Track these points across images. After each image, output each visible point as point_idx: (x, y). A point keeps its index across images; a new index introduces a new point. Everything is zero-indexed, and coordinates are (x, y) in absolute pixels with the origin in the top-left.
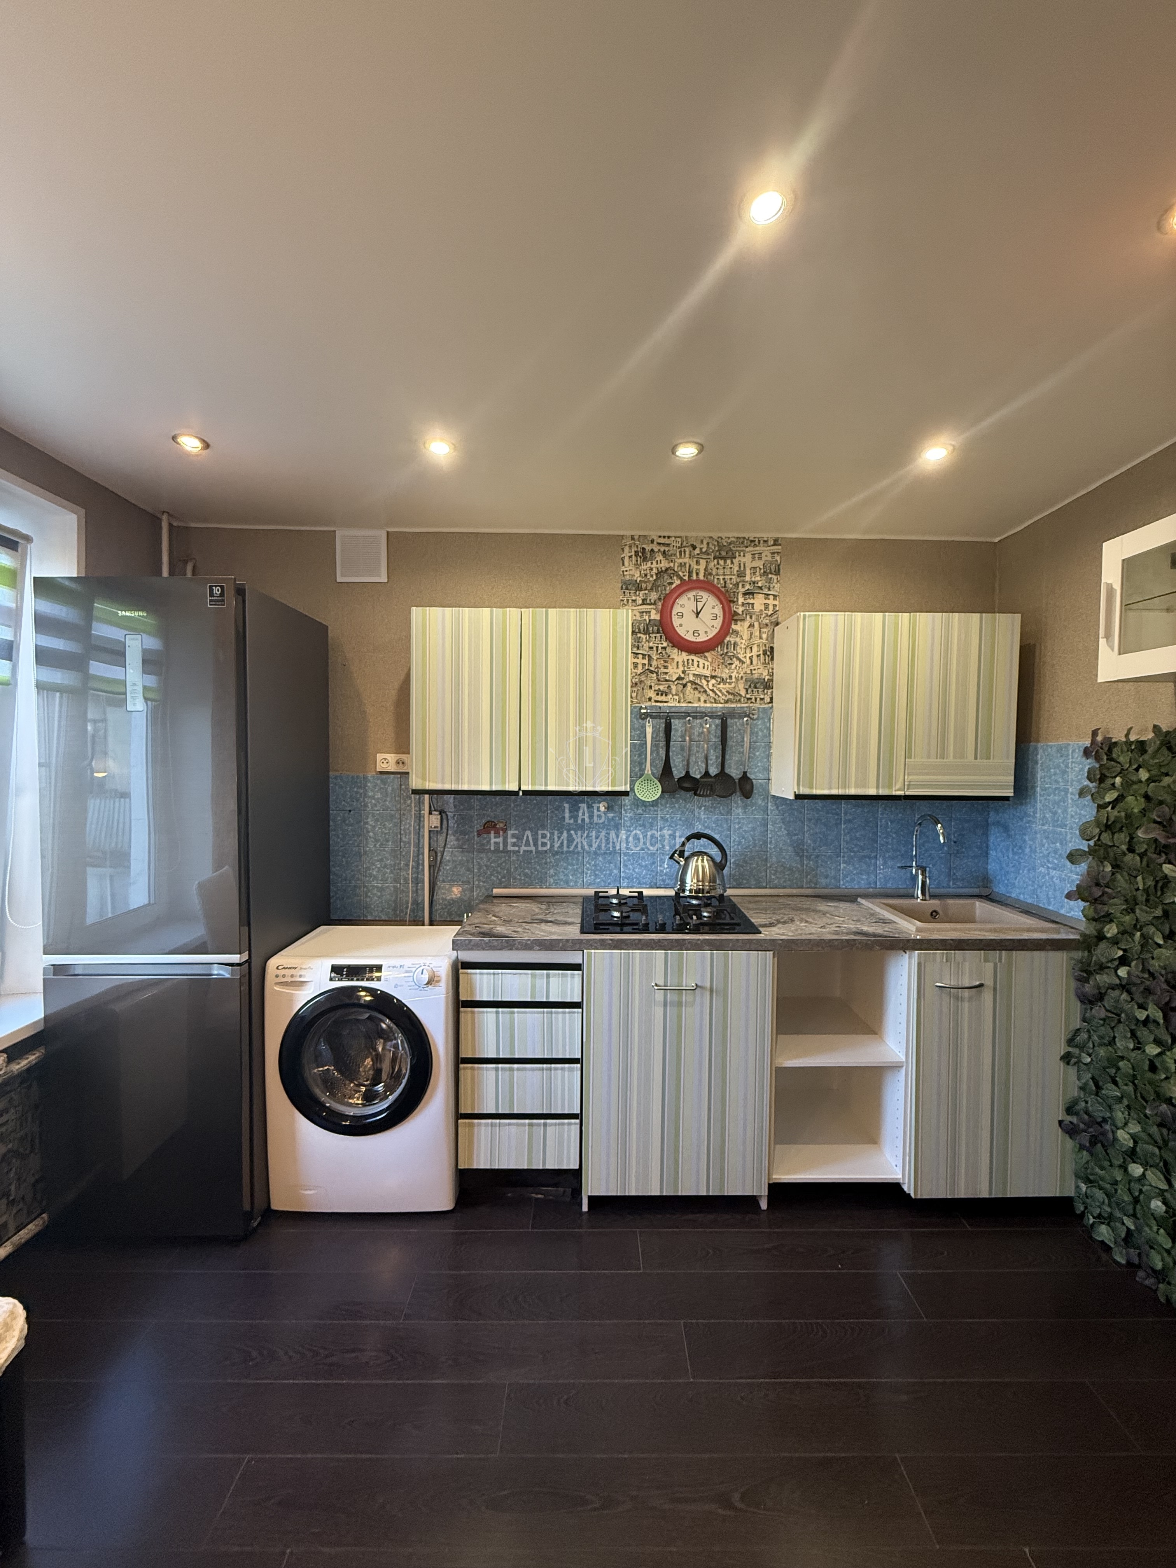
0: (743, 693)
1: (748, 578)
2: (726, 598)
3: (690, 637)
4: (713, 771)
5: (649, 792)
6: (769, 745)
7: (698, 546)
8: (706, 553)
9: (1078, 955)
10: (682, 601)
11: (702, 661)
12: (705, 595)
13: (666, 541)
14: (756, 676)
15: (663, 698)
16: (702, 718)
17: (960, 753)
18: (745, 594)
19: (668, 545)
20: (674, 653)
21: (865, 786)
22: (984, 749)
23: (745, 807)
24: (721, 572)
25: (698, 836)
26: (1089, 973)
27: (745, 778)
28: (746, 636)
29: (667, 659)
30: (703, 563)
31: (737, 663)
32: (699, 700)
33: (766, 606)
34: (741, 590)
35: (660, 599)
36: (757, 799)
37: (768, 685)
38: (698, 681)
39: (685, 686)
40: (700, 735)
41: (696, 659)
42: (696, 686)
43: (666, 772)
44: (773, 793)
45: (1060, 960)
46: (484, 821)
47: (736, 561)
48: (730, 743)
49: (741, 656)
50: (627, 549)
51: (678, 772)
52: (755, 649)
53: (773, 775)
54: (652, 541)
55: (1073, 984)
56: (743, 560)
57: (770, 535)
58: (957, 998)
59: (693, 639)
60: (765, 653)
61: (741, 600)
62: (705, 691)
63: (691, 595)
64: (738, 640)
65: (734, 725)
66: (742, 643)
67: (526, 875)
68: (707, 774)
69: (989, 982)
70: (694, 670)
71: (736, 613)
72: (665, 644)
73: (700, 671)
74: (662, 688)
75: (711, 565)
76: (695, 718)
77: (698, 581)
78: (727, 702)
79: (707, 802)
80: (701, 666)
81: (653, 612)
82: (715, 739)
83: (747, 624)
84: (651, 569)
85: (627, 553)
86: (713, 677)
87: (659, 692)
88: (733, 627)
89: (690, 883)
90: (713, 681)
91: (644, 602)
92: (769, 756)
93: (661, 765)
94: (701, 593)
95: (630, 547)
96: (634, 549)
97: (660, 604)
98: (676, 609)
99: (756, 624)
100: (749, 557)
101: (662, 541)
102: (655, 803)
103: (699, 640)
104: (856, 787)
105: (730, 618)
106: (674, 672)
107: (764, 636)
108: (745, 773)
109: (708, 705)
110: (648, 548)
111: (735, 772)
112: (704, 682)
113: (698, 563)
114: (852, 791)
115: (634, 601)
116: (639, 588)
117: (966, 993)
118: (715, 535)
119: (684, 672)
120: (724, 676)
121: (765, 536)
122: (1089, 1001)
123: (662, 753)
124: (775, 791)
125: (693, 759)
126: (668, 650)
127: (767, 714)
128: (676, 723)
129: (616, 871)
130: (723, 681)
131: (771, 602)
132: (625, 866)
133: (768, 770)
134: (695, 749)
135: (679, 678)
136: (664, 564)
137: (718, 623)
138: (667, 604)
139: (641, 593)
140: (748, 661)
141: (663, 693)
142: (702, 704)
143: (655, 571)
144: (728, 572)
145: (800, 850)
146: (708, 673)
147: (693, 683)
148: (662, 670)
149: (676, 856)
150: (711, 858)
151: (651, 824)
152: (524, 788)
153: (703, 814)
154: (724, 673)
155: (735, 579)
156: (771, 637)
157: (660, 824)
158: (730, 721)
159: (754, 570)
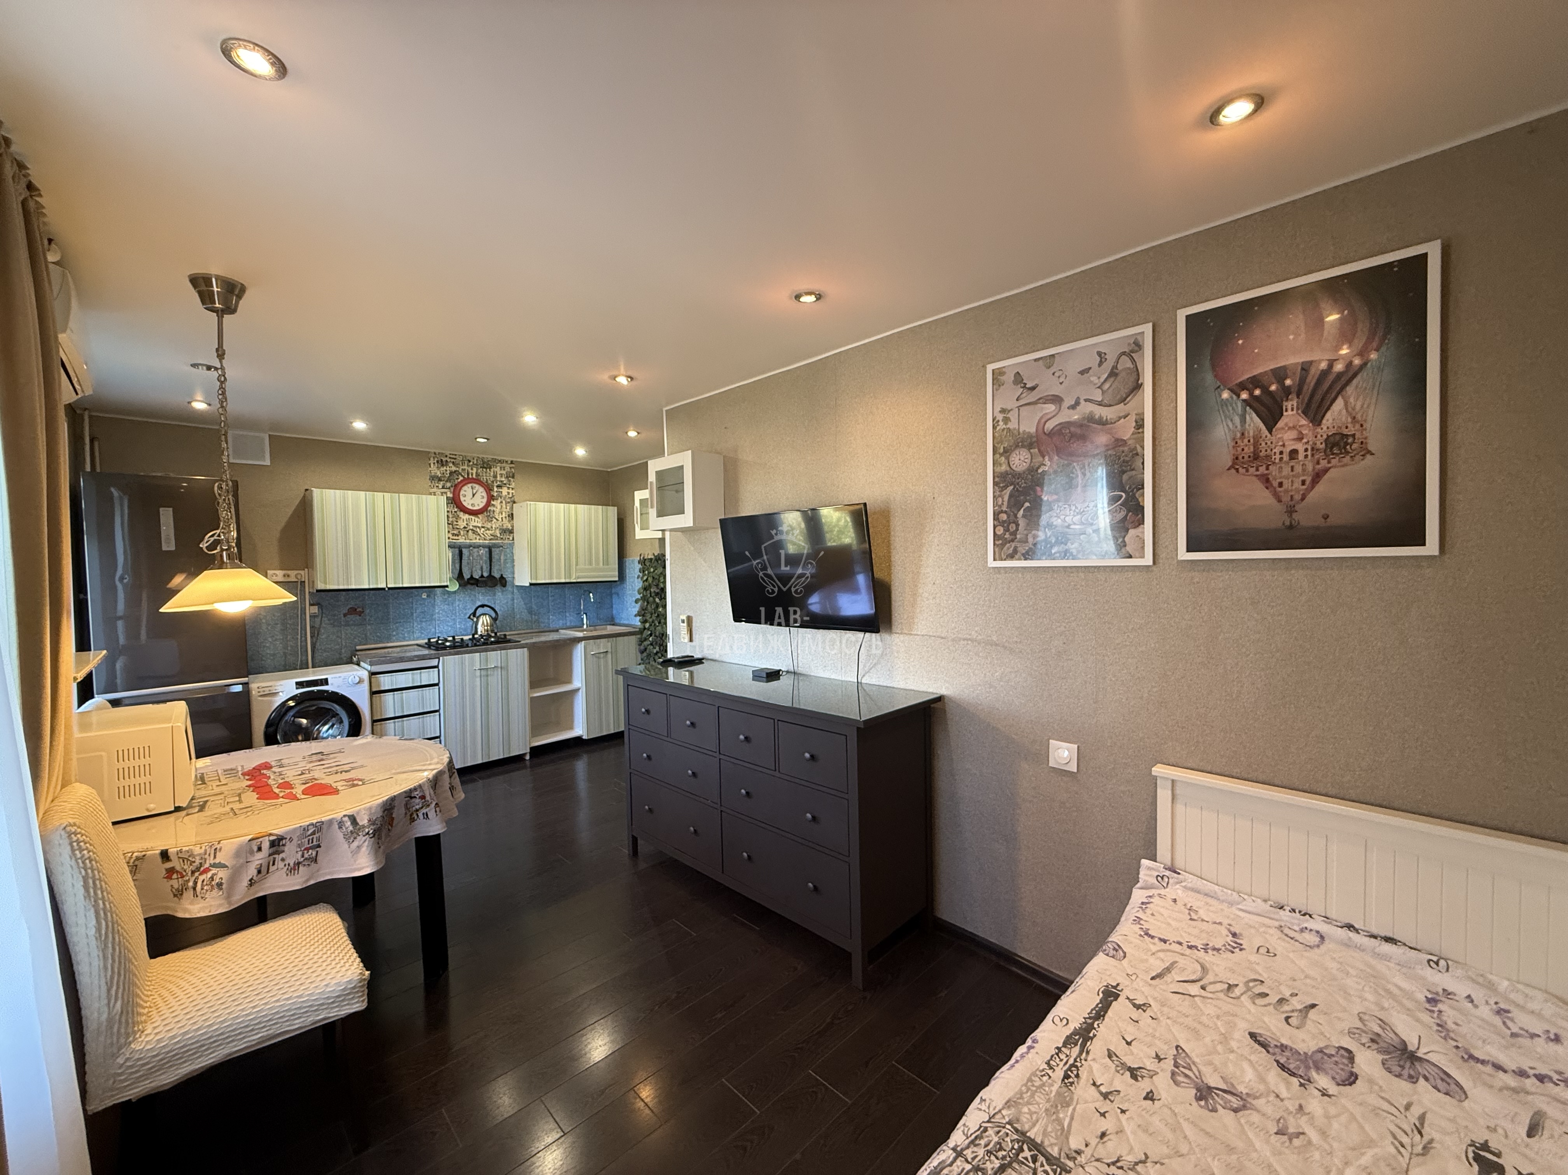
0: (499, 535)
1: (498, 479)
2: (488, 489)
3: (470, 507)
4: (485, 574)
5: (454, 587)
6: (513, 561)
7: (472, 461)
8: (476, 465)
9: (639, 636)
10: (465, 488)
11: (476, 519)
12: (477, 487)
13: (454, 457)
14: (505, 527)
15: (456, 538)
16: (478, 548)
17: (597, 563)
18: (497, 486)
19: (455, 459)
20: (461, 514)
21: (560, 579)
22: (606, 562)
23: (502, 592)
24: (484, 474)
25: (483, 606)
26: (642, 642)
27: (502, 577)
28: (499, 507)
29: (458, 518)
30: (475, 470)
31: (495, 520)
32: (476, 538)
33: (509, 493)
34: (496, 484)
35: (452, 486)
36: (509, 587)
37: (511, 532)
38: (475, 529)
39: (468, 531)
40: (477, 556)
41: (473, 518)
42: (474, 532)
43: (460, 577)
44: (517, 584)
45: (633, 639)
46: (348, 608)
47: (492, 470)
48: (493, 560)
49: (497, 517)
50: (432, 459)
51: (467, 576)
52: (504, 513)
53: (516, 576)
54: (446, 456)
55: (638, 647)
56: (495, 470)
57: (509, 459)
58: (599, 658)
60: (509, 516)
61: (495, 489)
62: (479, 534)
63: (470, 485)
64: (495, 509)
65: (495, 551)
66: (497, 510)
67: (378, 636)
68: (482, 576)
69: (610, 650)
70: (473, 523)
71: (493, 496)
72: (456, 510)
73: (476, 524)
74: (455, 532)
75: (479, 471)
76: (474, 548)
77: (473, 478)
78: (490, 540)
79: (483, 590)
80: (476, 521)
81: (449, 493)
82: (486, 558)
83: (499, 501)
84: (446, 470)
85: (432, 461)
86: (483, 527)
87: (453, 534)
88: (492, 502)
89: (481, 630)
90: (483, 529)
91: (443, 487)
92: (513, 566)
93: (457, 572)
94: (474, 485)
95: (434, 458)
96: (436, 459)
97: (452, 489)
98: (462, 492)
99: (504, 502)
100: (498, 468)
101: (451, 456)
102: (455, 592)
103: (475, 508)
104: (557, 578)
105: (491, 498)
106: (462, 524)
107: (508, 508)
108: (502, 575)
109: (481, 541)
110: (444, 459)
111: (497, 575)
112: (478, 530)
113: (472, 469)
114: (555, 581)
115: (437, 486)
116: (440, 480)
117: (602, 655)
118: (481, 456)
119: (467, 524)
120: (489, 527)
121: (506, 459)
122: (642, 652)
123: (458, 566)
124: (518, 583)
125: (474, 569)
126: (458, 513)
127: (512, 545)
128: (465, 551)
129: (433, 630)
130: (488, 529)
131: (511, 491)
132: (439, 626)
133: (513, 573)
134: (475, 563)
135: (465, 528)
136: (454, 469)
137: (485, 500)
138: (457, 489)
139: (441, 483)
140: (500, 519)
141: (456, 535)
142: (478, 541)
143: (448, 472)
144: (488, 475)
145: (530, 612)
146: (480, 525)
147: (472, 530)
148: (455, 523)
149: (472, 617)
150: (490, 616)
151: (453, 604)
152: (389, 586)
153: (481, 597)
154: (489, 525)
155: (492, 479)
156: (512, 508)
157: (457, 603)
158: (493, 549)
159: (501, 475)
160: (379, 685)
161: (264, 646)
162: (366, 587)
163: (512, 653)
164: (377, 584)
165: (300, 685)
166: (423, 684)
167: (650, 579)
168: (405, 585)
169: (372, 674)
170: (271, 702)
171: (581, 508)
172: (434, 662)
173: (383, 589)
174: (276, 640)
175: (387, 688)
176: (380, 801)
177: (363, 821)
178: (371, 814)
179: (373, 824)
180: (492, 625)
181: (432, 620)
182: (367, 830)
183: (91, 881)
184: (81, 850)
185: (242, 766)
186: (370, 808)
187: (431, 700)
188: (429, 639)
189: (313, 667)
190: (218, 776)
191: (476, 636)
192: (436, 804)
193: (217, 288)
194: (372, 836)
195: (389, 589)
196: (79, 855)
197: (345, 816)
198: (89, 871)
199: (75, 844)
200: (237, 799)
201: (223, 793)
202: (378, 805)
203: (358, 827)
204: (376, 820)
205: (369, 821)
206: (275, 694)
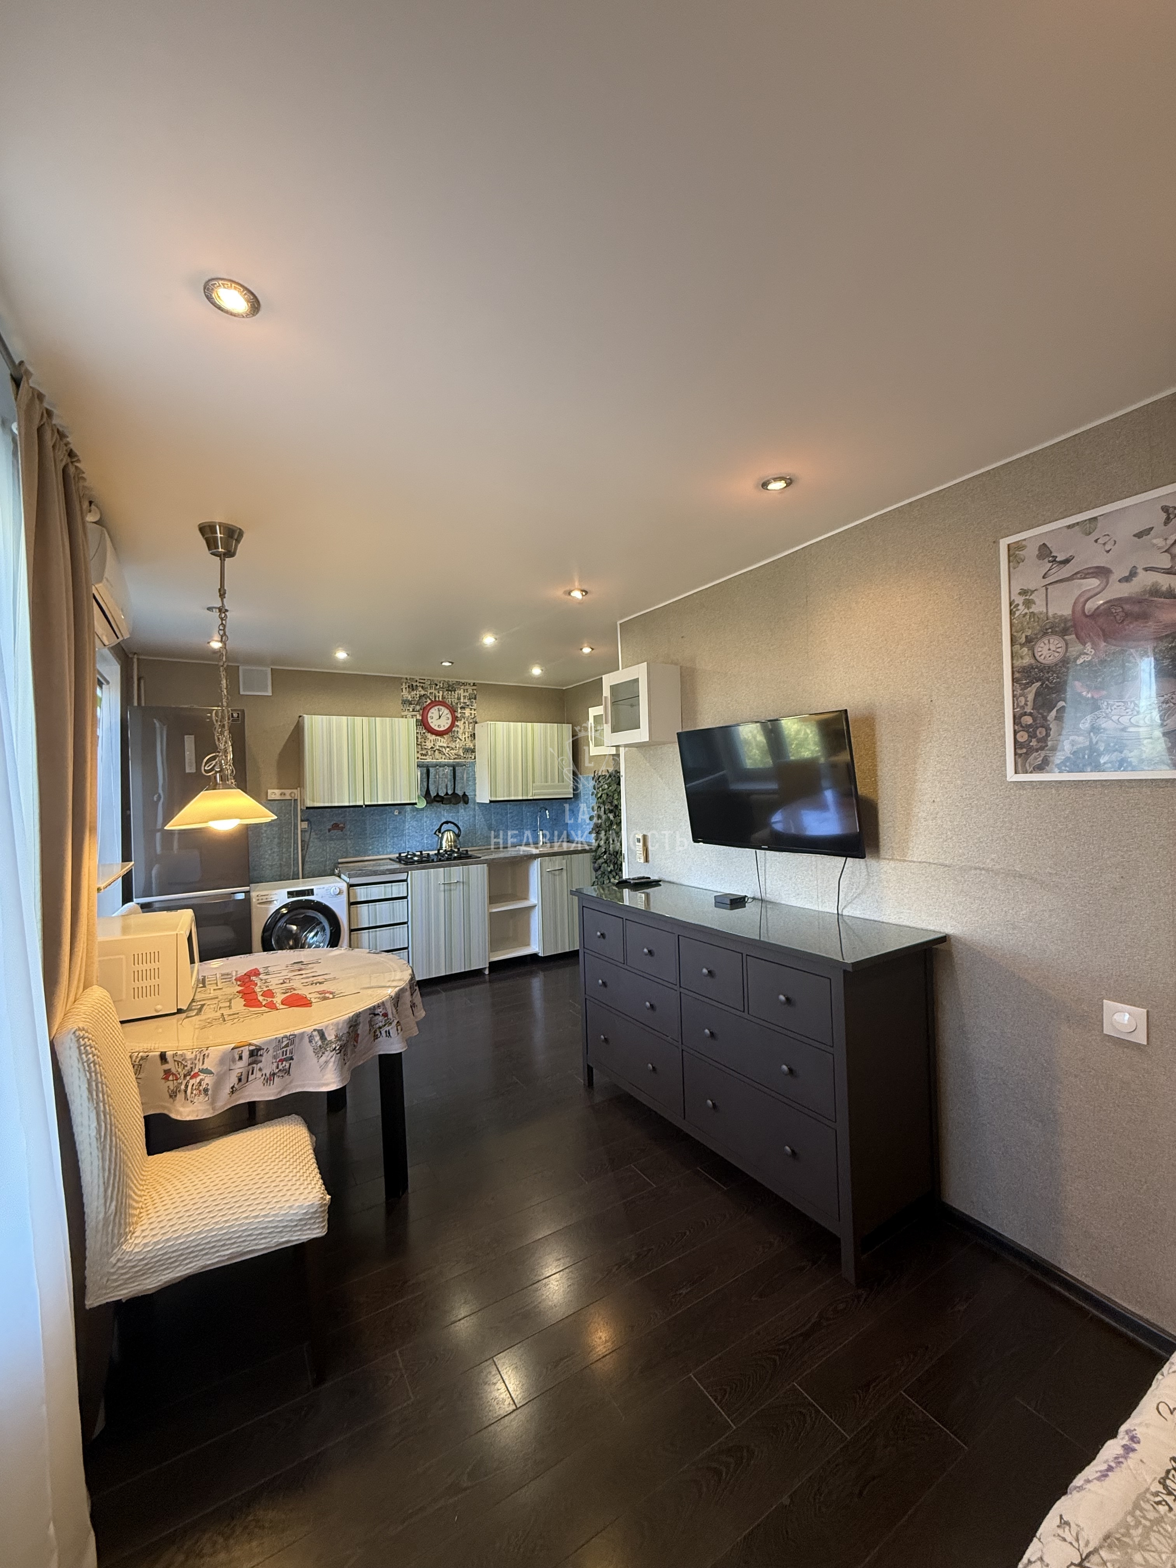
0: (462, 754)
1: (462, 701)
2: (453, 711)
3: (436, 728)
4: (450, 792)
5: (422, 804)
6: (475, 779)
7: (438, 684)
8: (442, 688)
9: (594, 854)
10: (432, 710)
11: (442, 740)
12: (443, 708)
13: (423, 681)
14: (467, 747)
15: (424, 757)
16: (443, 767)
17: (553, 780)
18: (461, 708)
19: (424, 683)
20: (429, 735)
21: (518, 796)
22: (561, 779)
23: (465, 809)
24: (449, 697)
25: (447, 822)
26: (597, 860)
27: (464, 795)
28: (462, 727)
29: (425, 738)
30: (441, 692)
31: (458, 740)
32: (442, 758)
33: (471, 714)
34: (459, 706)
35: (421, 709)
36: (471, 804)
37: (473, 751)
38: (440, 749)
39: (435, 751)
40: (443, 775)
41: (439, 738)
42: (440, 752)
43: (427, 794)
44: (478, 801)
45: (588, 856)
46: (332, 823)
47: (456, 692)
48: (457, 778)
49: (460, 737)
50: (404, 684)
51: (433, 794)
52: (467, 733)
53: (477, 793)
54: (416, 681)
55: (592, 865)
56: (460, 692)
57: (472, 681)
58: (554, 875)
59: (438, 729)
60: (471, 735)
61: (459, 711)
62: (444, 754)
63: (436, 708)
64: (459, 729)
65: (459, 770)
66: (461, 731)
67: (356, 850)
68: (447, 794)
69: (564, 868)
70: (439, 744)
71: (457, 717)
72: (424, 731)
73: (441, 744)
74: (423, 752)
75: (445, 694)
76: (440, 767)
77: (439, 701)
78: (455, 759)
79: (447, 807)
80: (442, 742)
81: (418, 715)
82: (450, 777)
83: (462, 722)
84: (416, 694)
85: (404, 686)
86: (448, 747)
87: (422, 754)
88: (456, 723)
89: (445, 845)
90: (448, 749)
91: (413, 711)
92: (475, 784)
93: (425, 790)
94: (441, 707)
96: (407, 684)
97: (421, 711)
98: (430, 714)
99: (467, 722)
100: (462, 690)
101: (421, 681)
102: (422, 809)
103: (441, 729)
104: (514, 796)
105: (455, 719)
106: (429, 745)
107: (470, 728)
108: (464, 793)
109: (446, 761)
110: (415, 684)
111: (460, 793)
112: (444, 750)
113: (438, 692)
114: (513, 798)
115: (408, 710)
116: (411, 704)
117: (557, 872)
118: (446, 680)
119: (434, 745)
120: (453, 747)
121: (469, 681)
122: (596, 870)
123: (425, 784)
124: (479, 800)
125: (440, 787)
126: (426, 734)
127: (474, 764)
128: (432, 770)
129: (404, 845)
130: (453, 749)
131: (473, 712)
132: (409, 842)
133: (475, 790)
134: (440, 782)
135: (432, 748)
136: (423, 693)
137: (450, 722)
138: (425, 711)
139: (412, 706)
140: (464, 740)
141: (424, 755)
142: (443, 760)
143: (418, 696)
144: (452, 697)
146: (445, 745)
147: (438, 750)
148: (424, 744)
149: (437, 833)
150: (454, 832)
151: (421, 820)
152: (366, 803)
153: (446, 813)
154: (453, 745)
155: (456, 701)
156: (474, 728)
157: (425, 819)
158: (457, 768)
159: (465, 697)
160: (356, 897)
161: (265, 858)
162: (347, 804)
163: (473, 868)
164: (356, 801)
165: (291, 894)
166: (394, 896)
167: (604, 796)
168: (380, 803)
169: (351, 886)
170: (267, 910)
171: (537, 725)
172: (403, 876)
173: (361, 806)
174: (274, 852)
175: (363, 900)
176: (347, 1017)
177: (331, 1036)
178: (338, 1029)
179: (340, 1040)
180: (455, 841)
181: (403, 835)
182: (334, 1046)
183: (94, 1084)
184: (87, 1054)
185: (237, 972)
186: (337, 1024)
187: (399, 911)
188: (400, 854)
189: (303, 878)
190: (216, 980)
191: (441, 851)
192: (398, 1022)
193: (220, 534)
194: (338, 1051)
195: (366, 806)
196: (85, 1059)
197: (315, 1030)
198: (93, 1074)
199: (82, 1048)
200: (228, 1004)
201: (217, 998)
202: (345, 1021)
203: (326, 1042)
204: (342, 1036)
205: (336, 1036)
206: (271, 902)
